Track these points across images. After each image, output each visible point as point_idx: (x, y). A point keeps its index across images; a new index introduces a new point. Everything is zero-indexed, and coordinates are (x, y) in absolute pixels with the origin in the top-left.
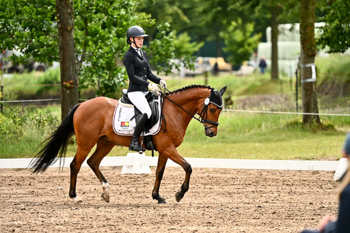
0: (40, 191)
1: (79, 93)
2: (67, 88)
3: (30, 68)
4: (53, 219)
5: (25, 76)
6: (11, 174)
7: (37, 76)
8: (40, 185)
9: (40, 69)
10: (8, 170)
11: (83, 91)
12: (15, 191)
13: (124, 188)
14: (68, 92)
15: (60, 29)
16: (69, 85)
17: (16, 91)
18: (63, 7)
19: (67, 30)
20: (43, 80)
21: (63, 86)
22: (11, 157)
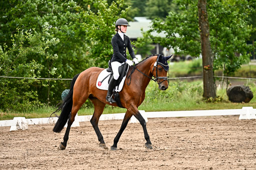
0: (192, 130)
1: (214, 72)
2: (206, 70)
3: (183, 59)
4: (200, 146)
5: (181, 63)
6: (175, 120)
7: (188, 63)
8: (192, 126)
9: (189, 59)
10: (174, 118)
11: (215, 71)
12: (177, 130)
13: (241, 127)
14: (207, 72)
15: (201, 35)
16: (207, 68)
17: (176, 73)
18: (203, 22)
19: (206, 36)
20: (191, 66)
21: (204, 68)
22: (174, 111)
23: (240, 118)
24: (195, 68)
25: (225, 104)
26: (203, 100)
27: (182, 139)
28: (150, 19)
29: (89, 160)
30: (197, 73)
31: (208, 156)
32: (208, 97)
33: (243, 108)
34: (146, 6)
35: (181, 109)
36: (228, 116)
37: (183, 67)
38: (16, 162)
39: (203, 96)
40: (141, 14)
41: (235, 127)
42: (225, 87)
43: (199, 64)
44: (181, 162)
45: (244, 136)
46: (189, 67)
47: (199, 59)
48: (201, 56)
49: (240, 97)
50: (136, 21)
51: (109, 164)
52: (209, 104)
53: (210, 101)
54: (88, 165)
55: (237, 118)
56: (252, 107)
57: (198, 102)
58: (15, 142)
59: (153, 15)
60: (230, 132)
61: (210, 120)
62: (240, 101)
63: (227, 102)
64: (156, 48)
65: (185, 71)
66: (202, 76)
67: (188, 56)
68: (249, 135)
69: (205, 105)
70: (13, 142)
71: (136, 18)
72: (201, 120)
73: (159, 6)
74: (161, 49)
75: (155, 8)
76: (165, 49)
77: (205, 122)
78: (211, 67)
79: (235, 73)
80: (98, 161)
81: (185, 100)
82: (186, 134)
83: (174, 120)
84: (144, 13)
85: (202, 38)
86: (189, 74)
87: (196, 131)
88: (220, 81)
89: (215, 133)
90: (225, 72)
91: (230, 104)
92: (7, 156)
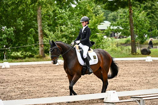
23: (146, 61)
24: (128, 41)
25: (140, 55)
26: (131, 54)
27: (123, 69)
28: (110, 22)
29: (87, 77)
30: (128, 43)
31: (134, 76)
32: (133, 53)
33: (147, 57)
34: (108, 17)
35: (123, 57)
36: (141, 60)
37: (123, 41)
38: (58, 77)
39: (131, 52)
40: (106, 20)
41: (144, 65)
42: (140, 49)
43: (129, 40)
44: (123, 78)
45: (147, 68)
46: (125, 41)
47: (129, 37)
48: (130, 36)
49: (146, 53)
50: (104, 22)
51: (95, 79)
52: (134, 55)
53: (134, 54)
54: (87, 79)
55: (145, 61)
56: (150, 57)
57: (129, 55)
58: (58, 70)
59: (111, 20)
60: (142, 66)
61: (134, 62)
62: (146, 54)
63: (141, 55)
64: (112, 33)
65: (124, 42)
66: (131, 44)
67: (125, 36)
68: (149, 68)
69: (132, 56)
70: (57, 69)
71: (105, 21)
72: (131, 62)
73: (113, 16)
74: (114, 34)
75: (112, 17)
76: (116, 33)
77: (132, 63)
78: (134, 41)
79: (144, 43)
80: (91, 77)
81: (124, 54)
82: (125, 67)
83: (120, 62)
84: (107, 20)
85: (131, 30)
86: (125, 43)
87: (129, 66)
88: (138, 46)
89: (136, 67)
90: (140, 43)
91: (142, 55)
92: (55, 75)
